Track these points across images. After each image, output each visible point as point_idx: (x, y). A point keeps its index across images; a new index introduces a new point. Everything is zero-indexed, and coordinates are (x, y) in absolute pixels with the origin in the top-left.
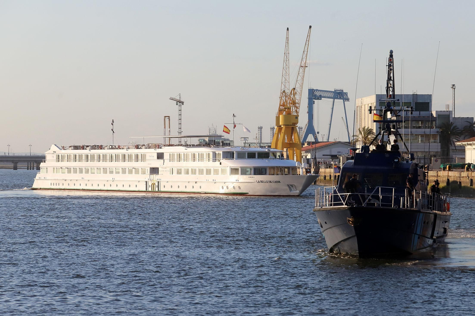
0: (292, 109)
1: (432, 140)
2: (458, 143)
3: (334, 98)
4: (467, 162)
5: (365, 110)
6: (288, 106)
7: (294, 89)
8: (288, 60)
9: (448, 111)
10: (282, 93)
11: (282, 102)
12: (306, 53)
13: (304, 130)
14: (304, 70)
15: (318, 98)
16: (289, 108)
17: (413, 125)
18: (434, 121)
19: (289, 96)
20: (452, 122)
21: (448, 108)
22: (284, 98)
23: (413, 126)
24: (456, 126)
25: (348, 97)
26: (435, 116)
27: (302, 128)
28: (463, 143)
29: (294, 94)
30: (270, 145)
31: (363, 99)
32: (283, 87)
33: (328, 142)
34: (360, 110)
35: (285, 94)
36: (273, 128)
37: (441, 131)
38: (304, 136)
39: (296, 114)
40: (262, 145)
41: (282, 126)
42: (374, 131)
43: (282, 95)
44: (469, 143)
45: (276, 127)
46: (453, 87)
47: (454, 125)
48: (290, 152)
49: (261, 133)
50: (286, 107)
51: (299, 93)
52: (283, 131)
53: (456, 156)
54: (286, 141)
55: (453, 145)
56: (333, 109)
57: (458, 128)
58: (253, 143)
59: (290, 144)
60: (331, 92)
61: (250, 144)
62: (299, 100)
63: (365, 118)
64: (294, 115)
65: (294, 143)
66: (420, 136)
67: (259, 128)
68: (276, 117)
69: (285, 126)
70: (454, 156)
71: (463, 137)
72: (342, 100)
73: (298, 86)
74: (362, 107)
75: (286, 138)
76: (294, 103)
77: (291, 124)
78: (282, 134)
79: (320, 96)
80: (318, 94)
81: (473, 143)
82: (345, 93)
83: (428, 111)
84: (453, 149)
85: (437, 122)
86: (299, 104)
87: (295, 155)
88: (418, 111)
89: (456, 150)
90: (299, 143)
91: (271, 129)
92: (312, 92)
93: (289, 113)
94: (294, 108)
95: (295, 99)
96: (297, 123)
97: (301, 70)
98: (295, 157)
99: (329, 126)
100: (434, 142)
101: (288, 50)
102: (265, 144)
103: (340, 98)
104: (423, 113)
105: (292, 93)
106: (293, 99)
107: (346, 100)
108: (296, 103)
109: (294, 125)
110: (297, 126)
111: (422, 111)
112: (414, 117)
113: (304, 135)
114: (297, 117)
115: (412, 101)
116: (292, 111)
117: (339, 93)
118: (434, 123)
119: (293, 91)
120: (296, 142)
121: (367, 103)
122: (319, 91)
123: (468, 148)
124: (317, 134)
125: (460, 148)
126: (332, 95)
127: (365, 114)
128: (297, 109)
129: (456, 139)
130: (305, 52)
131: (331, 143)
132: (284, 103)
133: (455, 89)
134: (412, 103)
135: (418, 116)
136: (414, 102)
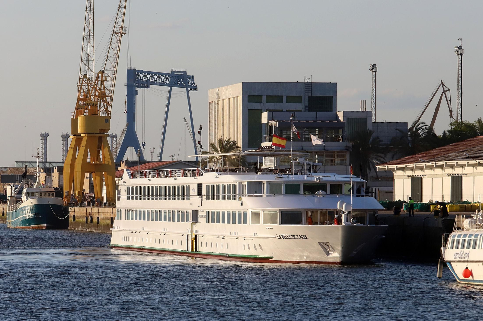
0: (98, 106)
1: (336, 161)
2: (382, 167)
3: (171, 85)
4: (396, 199)
5: (223, 109)
6: (93, 100)
7: (103, 71)
8: (91, 21)
9: (363, 112)
10: (83, 79)
11: (82, 94)
12: (122, 10)
13: (120, 140)
14: (120, 38)
15: (144, 85)
16: (93, 104)
17: (305, 135)
18: (341, 128)
19: (95, 84)
20: (370, 131)
21: (365, 106)
22: (85, 87)
23: (305, 137)
24: (378, 138)
25: (194, 83)
26: (342, 120)
27: (116, 136)
28: (390, 166)
29: (102, 80)
30: (61, 165)
31: (220, 89)
32: (83, 68)
33: (161, 161)
34: (215, 108)
35: (87, 80)
36: (67, 137)
37: (352, 146)
38: (119, 150)
39: (107, 115)
40: (47, 165)
41: (82, 135)
42: (240, 144)
43: (82, 82)
44: (399, 166)
45: (71, 137)
46: (373, 69)
47: (374, 135)
48: (96, 179)
49: (46, 144)
50: (89, 102)
51: (111, 78)
52: (84, 143)
53: (378, 188)
54: (89, 160)
55: (373, 170)
56: (168, 103)
57: (381, 141)
58: (31, 162)
59: (96, 165)
60: (166, 74)
61: (26, 164)
62: (111, 91)
63: (223, 123)
64: (102, 116)
65: (103, 164)
66: (316, 154)
67: (42, 136)
68: (72, 119)
69: (86, 135)
70: (375, 188)
71: (389, 156)
72: (184, 90)
73: (109, 66)
74: (218, 104)
75: (89, 155)
76: (102, 95)
77: (98, 132)
78: (82, 149)
79: (148, 81)
80: (143, 78)
81: (406, 166)
82: (190, 77)
83: (331, 111)
84: (372, 177)
85: (346, 130)
86: (110, 97)
87: (104, 183)
88: (314, 111)
89: (378, 177)
90: (110, 164)
91: (63, 137)
92: (132, 74)
93: (94, 113)
94: (102, 104)
95: (104, 89)
96: (108, 130)
97: (115, 40)
98: (104, 187)
99: (161, 132)
100: (341, 164)
101: (92, 5)
102: (53, 164)
103: (181, 86)
104: (322, 115)
105: (100, 78)
106: (100, 88)
107: (191, 89)
108: (105, 96)
109: (102, 132)
110: (108, 136)
111: (320, 111)
112: (306, 121)
113: (120, 148)
114: (107, 120)
115: (303, 95)
116: (98, 109)
117: (179, 77)
118: (341, 131)
119: (100, 75)
120: (107, 163)
121: (228, 97)
122: (145, 73)
123: (397, 174)
124: (142, 147)
125: (384, 175)
126: (167, 80)
127: (223, 115)
128: (107, 106)
129: (378, 160)
130: (121, 8)
131: (165, 163)
132: (85, 95)
133: (375, 72)
134: (303, 97)
135: (314, 119)
136: (307, 96)
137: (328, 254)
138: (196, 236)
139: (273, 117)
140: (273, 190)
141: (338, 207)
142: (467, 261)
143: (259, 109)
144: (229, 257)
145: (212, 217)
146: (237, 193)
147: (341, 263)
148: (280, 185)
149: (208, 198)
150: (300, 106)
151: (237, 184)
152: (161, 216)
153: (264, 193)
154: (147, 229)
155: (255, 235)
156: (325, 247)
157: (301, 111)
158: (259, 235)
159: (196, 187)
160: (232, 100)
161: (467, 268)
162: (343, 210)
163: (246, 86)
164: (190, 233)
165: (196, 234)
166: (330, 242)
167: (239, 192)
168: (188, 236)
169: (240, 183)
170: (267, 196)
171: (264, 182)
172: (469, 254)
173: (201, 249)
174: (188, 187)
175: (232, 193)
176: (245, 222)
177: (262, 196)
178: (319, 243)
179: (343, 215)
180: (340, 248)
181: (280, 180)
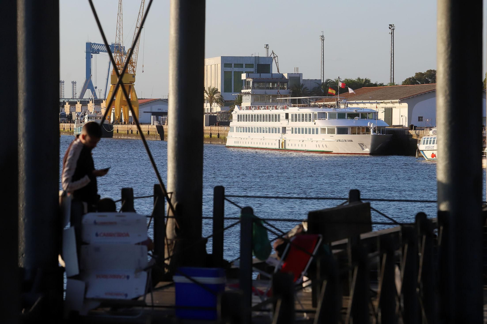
5: (207, 71)
12: (141, 14)
15: (96, 52)
18: (286, 82)
20: (302, 84)
21: (298, 71)
24: (306, 88)
26: (287, 78)
37: (293, 92)
39: (133, 73)
42: (219, 90)
47: (304, 87)
48: (125, 109)
51: (135, 53)
62: (135, 60)
63: (207, 78)
64: (131, 74)
77: (129, 83)
79: (98, 50)
80: (96, 47)
83: (269, 73)
85: (289, 84)
92: (89, 45)
94: (131, 67)
96: (135, 82)
109: (131, 83)
110: (134, 85)
112: (267, 78)
114: (134, 76)
115: (253, 63)
116: (129, 70)
117: (116, 47)
118: (286, 84)
120: (134, 100)
121: (210, 64)
122: (97, 44)
127: (207, 74)
134: (254, 65)
135: (271, 77)
136: (256, 64)
137: (363, 149)
138: (285, 140)
139: (248, 76)
140: (332, 116)
141: (368, 125)
142: (433, 150)
143: (230, 71)
144: (307, 151)
145: (295, 131)
146: (312, 118)
147: (370, 154)
148: (335, 114)
149: (292, 120)
150: (252, 70)
151: (312, 114)
152: (260, 130)
153: (326, 118)
154: (251, 137)
155: (323, 140)
156: (362, 145)
157: (253, 72)
158: (326, 140)
159: (284, 115)
160: (213, 66)
161: (433, 153)
162: (372, 127)
163: (223, 58)
164: (281, 139)
165: (285, 139)
166: (365, 143)
167: (313, 118)
168: (279, 140)
169: (313, 113)
170: (328, 119)
171: (327, 112)
172: (434, 146)
173: (288, 147)
174: (279, 115)
175: (308, 118)
176: (317, 133)
177: (325, 119)
178: (359, 144)
179: (371, 129)
180: (370, 146)
181: (335, 111)
